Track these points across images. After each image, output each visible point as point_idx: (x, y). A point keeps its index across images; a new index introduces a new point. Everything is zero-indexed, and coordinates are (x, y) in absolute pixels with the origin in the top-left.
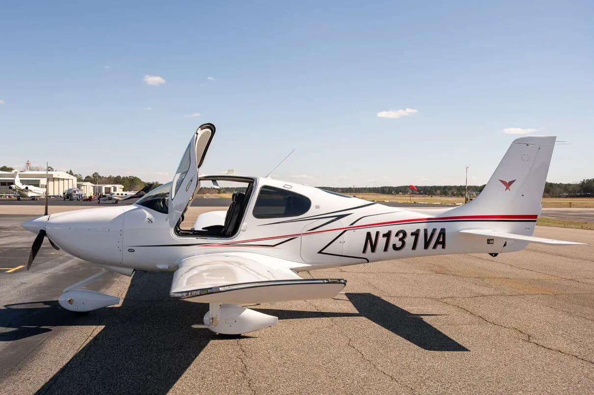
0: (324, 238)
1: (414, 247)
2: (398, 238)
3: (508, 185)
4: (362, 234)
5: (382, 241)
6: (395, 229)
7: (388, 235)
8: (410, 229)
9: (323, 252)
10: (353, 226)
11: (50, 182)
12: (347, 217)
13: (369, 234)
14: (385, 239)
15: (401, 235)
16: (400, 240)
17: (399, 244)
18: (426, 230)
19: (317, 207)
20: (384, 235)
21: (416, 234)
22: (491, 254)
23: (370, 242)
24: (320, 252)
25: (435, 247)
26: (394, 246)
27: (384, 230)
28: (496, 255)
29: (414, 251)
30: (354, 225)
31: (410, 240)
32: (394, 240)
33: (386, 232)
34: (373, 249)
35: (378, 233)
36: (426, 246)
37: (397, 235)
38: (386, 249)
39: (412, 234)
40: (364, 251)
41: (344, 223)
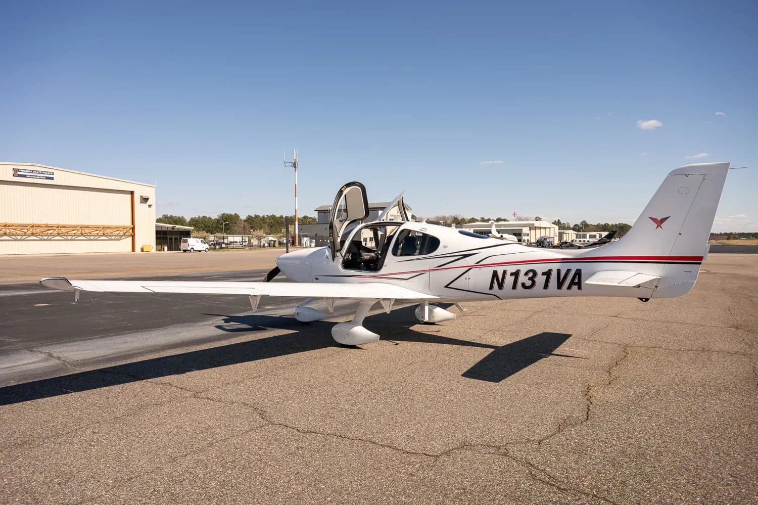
0: (450, 275)
1: (546, 286)
2: (527, 278)
3: (660, 222)
4: (490, 271)
5: (509, 280)
6: (524, 268)
7: (516, 274)
8: (540, 268)
9: (449, 286)
10: (478, 265)
11: (532, 231)
12: (473, 256)
13: (495, 274)
14: (513, 277)
15: (531, 275)
16: (529, 279)
17: (529, 283)
18: (559, 271)
19: (445, 247)
20: (512, 274)
21: (548, 274)
22: (641, 299)
23: (497, 280)
24: (446, 287)
25: (569, 288)
26: (523, 285)
27: (512, 269)
28: (647, 300)
29: (546, 291)
30: (480, 264)
31: (540, 280)
32: (523, 279)
33: (514, 271)
34: (501, 286)
35: (505, 272)
36: (560, 286)
37: (526, 274)
38: (514, 287)
39: (543, 274)
40: (491, 288)
41: (470, 261)
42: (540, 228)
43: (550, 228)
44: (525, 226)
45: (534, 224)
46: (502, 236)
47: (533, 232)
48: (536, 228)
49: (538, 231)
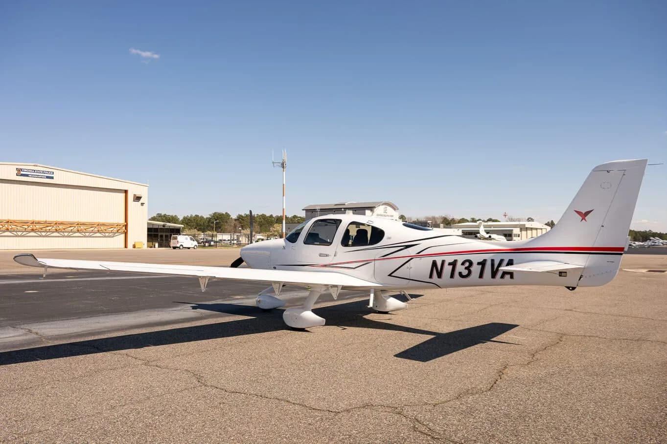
0: (393, 264)
1: (481, 276)
2: (464, 267)
3: (584, 215)
4: (430, 260)
5: (448, 269)
6: (461, 259)
7: (454, 264)
8: (476, 259)
9: (392, 275)
10: (419, 255)
12: (413, 247)
13: (434, 263)
14: (451, 267)
15: (467, 264)
16: (466, 268)
17: (465, 272)
18: (493, 261)
19: (389, 238)
20: (450, 264)
21: (483, 264)
22: (568, 288)
23: (436, 270)
24: (390, 275)
25: (502, 277)
26: (460, 274)
27: (450, 259)
28: (574, 288)
29: (481, 279)
30: (420, 254)
31: (476, 269)
32: (460, 268)
33: (452, 261)
34: (440, 275)
35: (443, 262)
36: (494, 275)
37: (463, 264)
38: (452, 276)
39: (479, 264)
40: (431, 276)
41: (412, 251)
42: (532, 229)
43: (542, 229)
44: (516, 226)
45: (525, 225)
46: (490, 237)
47: (524, 233)
48: (527, 229)
49: (529, 232)
